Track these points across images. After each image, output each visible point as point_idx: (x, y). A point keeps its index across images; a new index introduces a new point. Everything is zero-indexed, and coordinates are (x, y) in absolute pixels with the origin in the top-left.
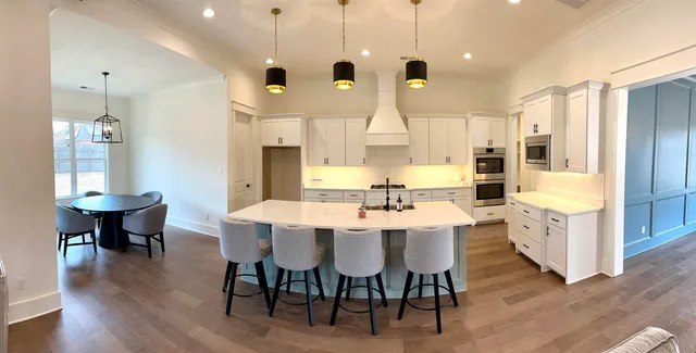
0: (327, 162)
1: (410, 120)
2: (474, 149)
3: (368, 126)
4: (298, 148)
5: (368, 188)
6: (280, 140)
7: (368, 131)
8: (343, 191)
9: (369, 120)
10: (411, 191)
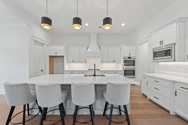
0: (73, 61)
1: (101, 48)
2: (124, 57)
3: (87, 50)
4: (63, 57)
5: (88, 70)
6: (56, 53)
7: (87, 51)
8: (79, 71)
9: (88, 48)
10: (102, 71)
